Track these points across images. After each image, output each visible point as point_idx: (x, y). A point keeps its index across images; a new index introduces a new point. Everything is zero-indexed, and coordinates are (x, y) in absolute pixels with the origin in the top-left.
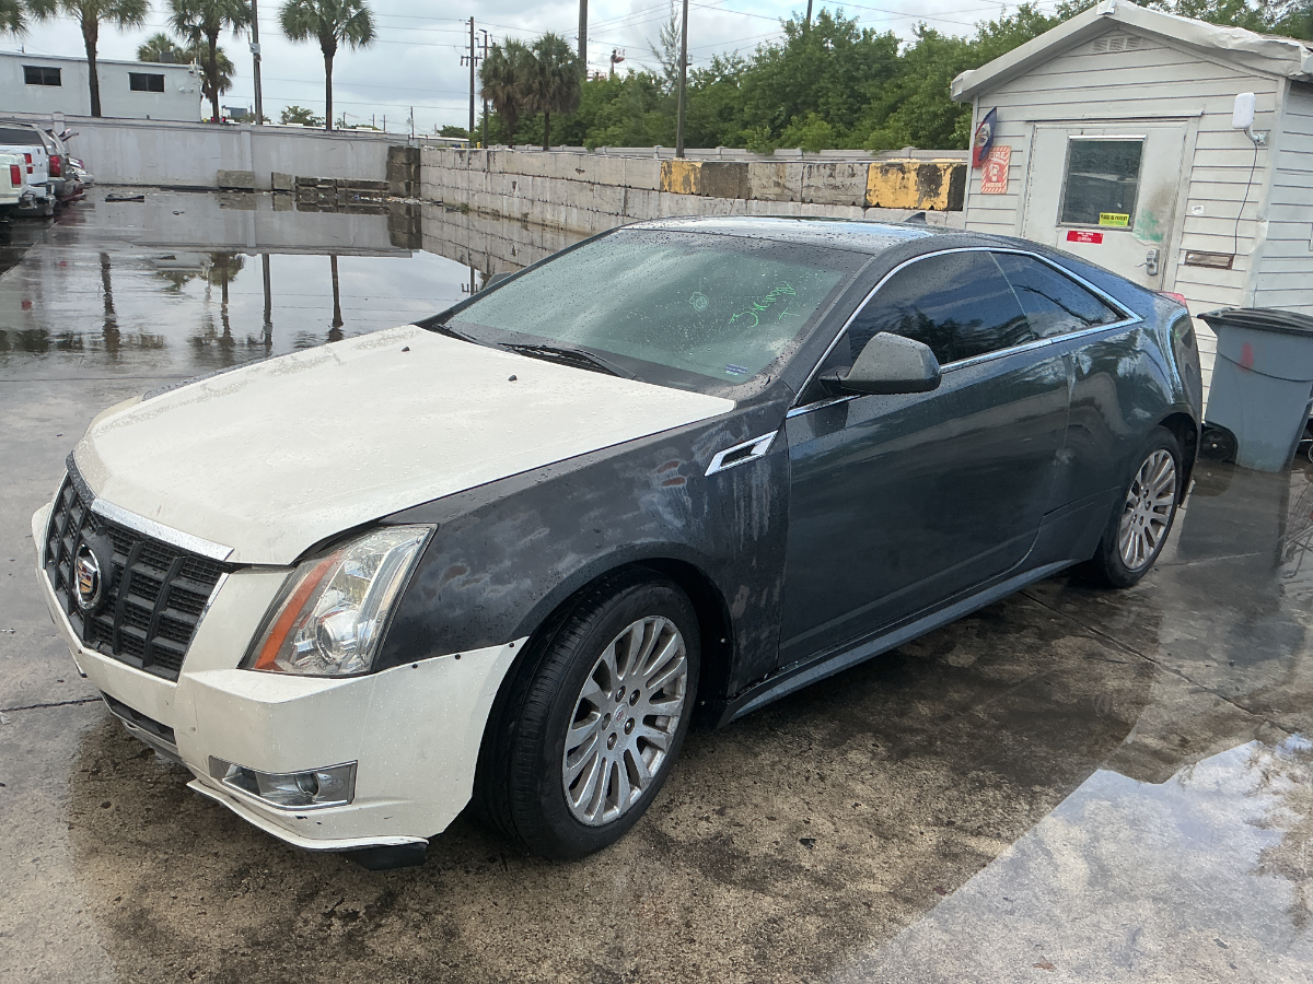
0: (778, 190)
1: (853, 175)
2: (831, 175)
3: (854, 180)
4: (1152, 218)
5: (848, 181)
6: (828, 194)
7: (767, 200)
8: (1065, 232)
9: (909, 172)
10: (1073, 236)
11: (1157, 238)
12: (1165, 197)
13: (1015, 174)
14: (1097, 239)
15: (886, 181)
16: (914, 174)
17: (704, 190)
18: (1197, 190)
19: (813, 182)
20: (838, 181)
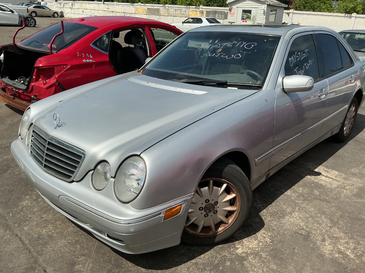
0: (168, 14)
1: (186, 12)
2: (181, 12)
3: (186, 13)
4: (253, 19)
5: (185, 13)
6: (180, 15)
7: (165, 16)
8: (242, 21)
9: (198, 11)
10: (243, 21)
11: (253, 21)
12: (254, 17)
13: (235, 14)
14: (246, 22)
15: (193, 13)
16: (198, 12)
17: (148, 13)
18: (258, 16)
19: (176, 13)
20: (182, 13)
